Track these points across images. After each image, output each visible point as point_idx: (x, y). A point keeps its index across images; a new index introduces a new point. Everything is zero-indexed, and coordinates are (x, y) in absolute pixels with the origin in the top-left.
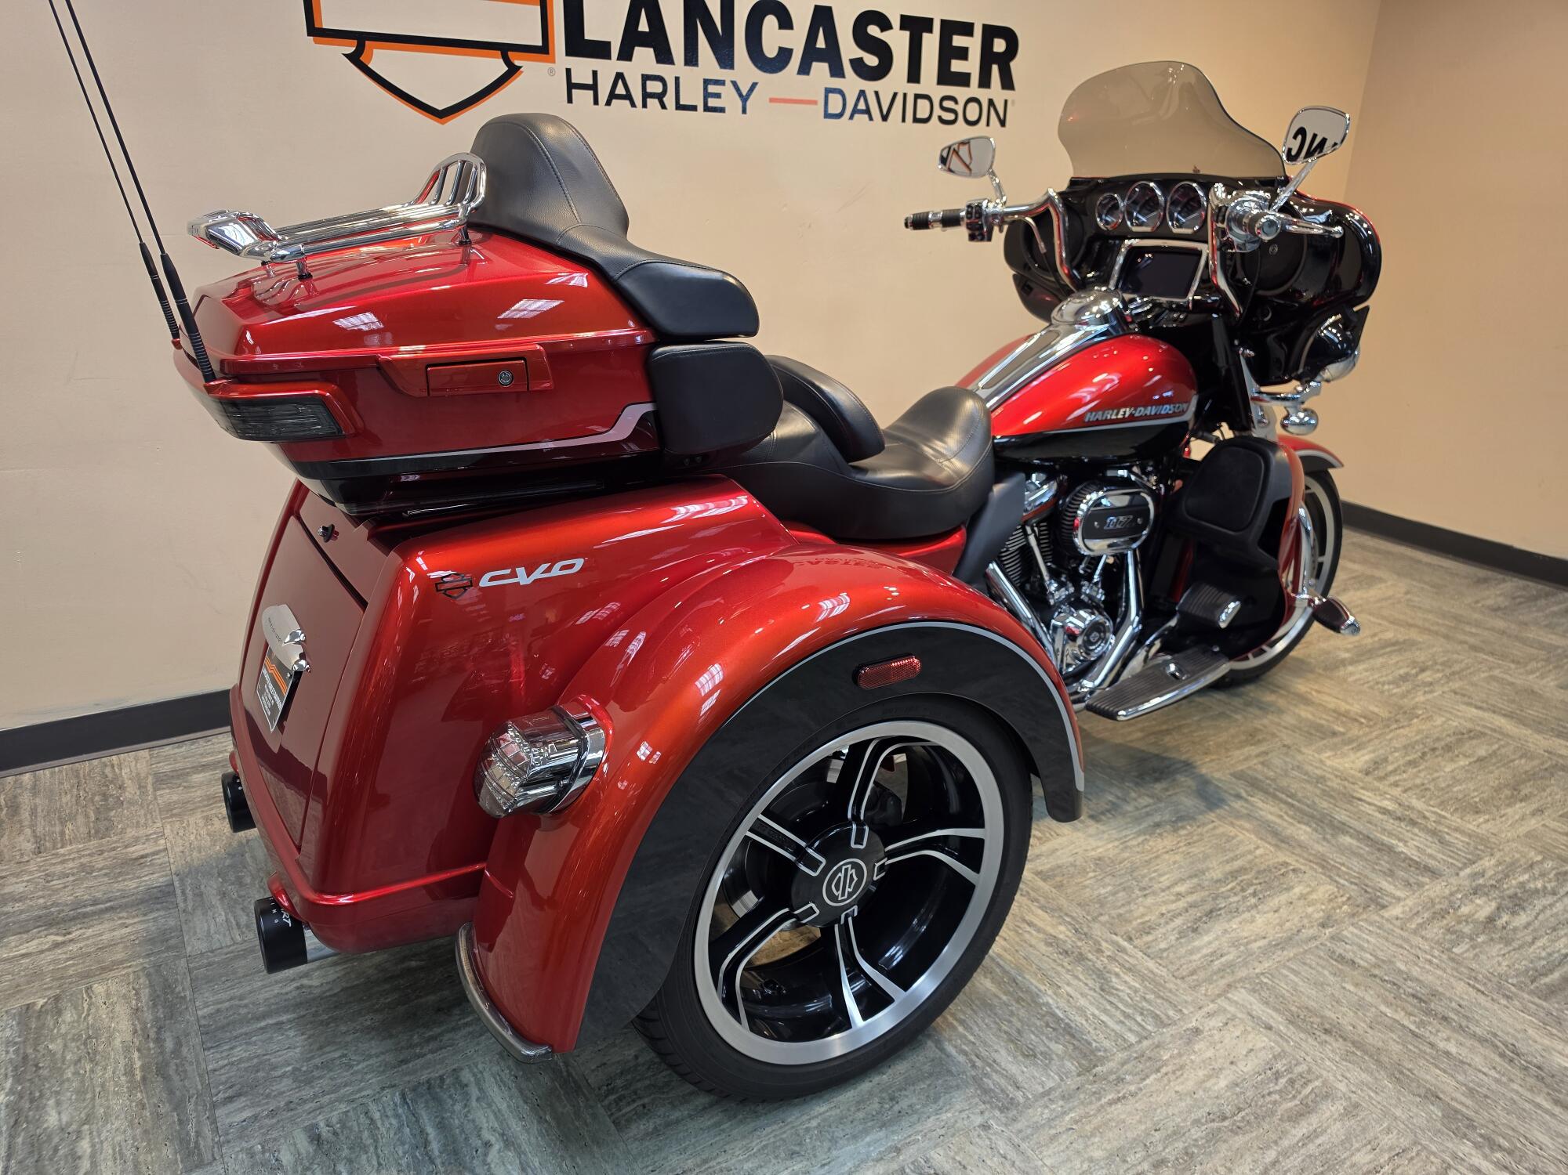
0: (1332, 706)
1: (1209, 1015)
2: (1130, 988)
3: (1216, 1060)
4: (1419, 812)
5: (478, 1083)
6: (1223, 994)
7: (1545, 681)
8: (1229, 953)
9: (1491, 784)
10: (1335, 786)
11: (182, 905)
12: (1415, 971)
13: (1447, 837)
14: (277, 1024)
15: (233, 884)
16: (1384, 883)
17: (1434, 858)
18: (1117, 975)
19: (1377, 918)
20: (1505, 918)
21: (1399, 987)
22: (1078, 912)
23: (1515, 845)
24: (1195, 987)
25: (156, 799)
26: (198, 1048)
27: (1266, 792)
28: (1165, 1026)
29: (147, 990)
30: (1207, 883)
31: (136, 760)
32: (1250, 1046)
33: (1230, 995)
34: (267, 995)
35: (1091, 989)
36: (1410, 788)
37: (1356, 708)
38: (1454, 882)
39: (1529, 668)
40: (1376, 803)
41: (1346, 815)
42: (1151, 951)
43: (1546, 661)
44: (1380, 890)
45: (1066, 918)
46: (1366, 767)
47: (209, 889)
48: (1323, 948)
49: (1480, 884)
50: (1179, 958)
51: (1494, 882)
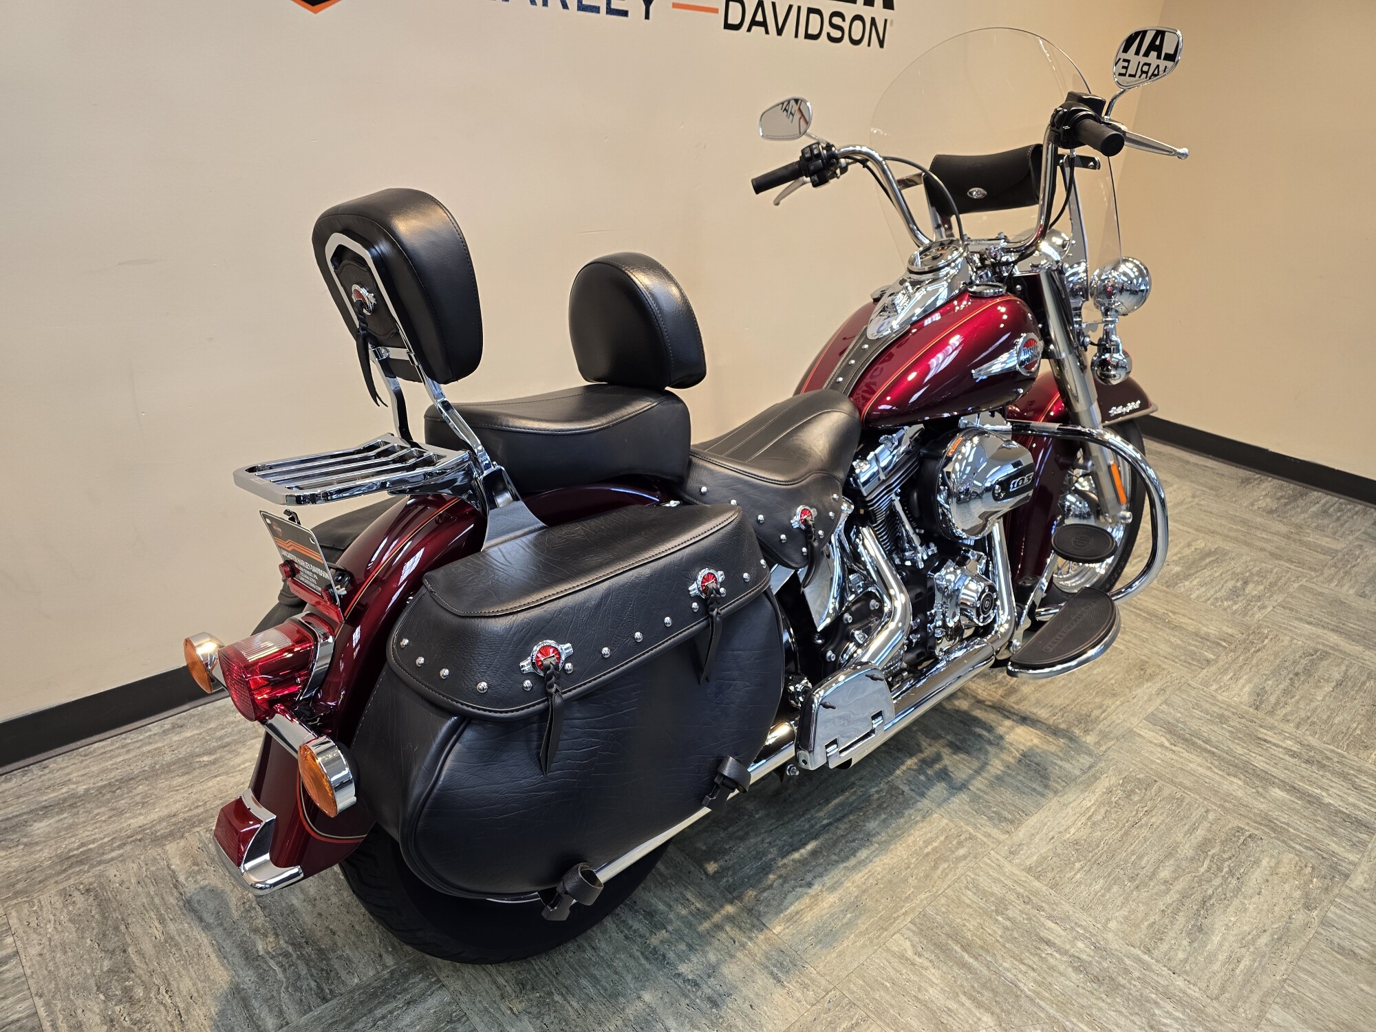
0: (1191, 628)
4: (1321, 752)
7: (1346, 587)
8: (1243, 956)
10: (1239, 726)
13: (1356, 780)
16: (1334, 845)
17: (1360, 810)
19: (1347, 891)
22: (1085, 919)
24: (1233, 1009)
27: (1186, 740)
30: (1184, 863)
36: (1299, 723)
37: (1212, 630)
39: (1326, 575)
40: (1281, 744)
41: (1263, 762)
42: (1173, 964)
43: (1335, 567)
44: (1334, 854)
45: (1078, 930)
46: (1251, 700)
47: (88, 1014)
48: (1319, 937)
50: (1203, 971)
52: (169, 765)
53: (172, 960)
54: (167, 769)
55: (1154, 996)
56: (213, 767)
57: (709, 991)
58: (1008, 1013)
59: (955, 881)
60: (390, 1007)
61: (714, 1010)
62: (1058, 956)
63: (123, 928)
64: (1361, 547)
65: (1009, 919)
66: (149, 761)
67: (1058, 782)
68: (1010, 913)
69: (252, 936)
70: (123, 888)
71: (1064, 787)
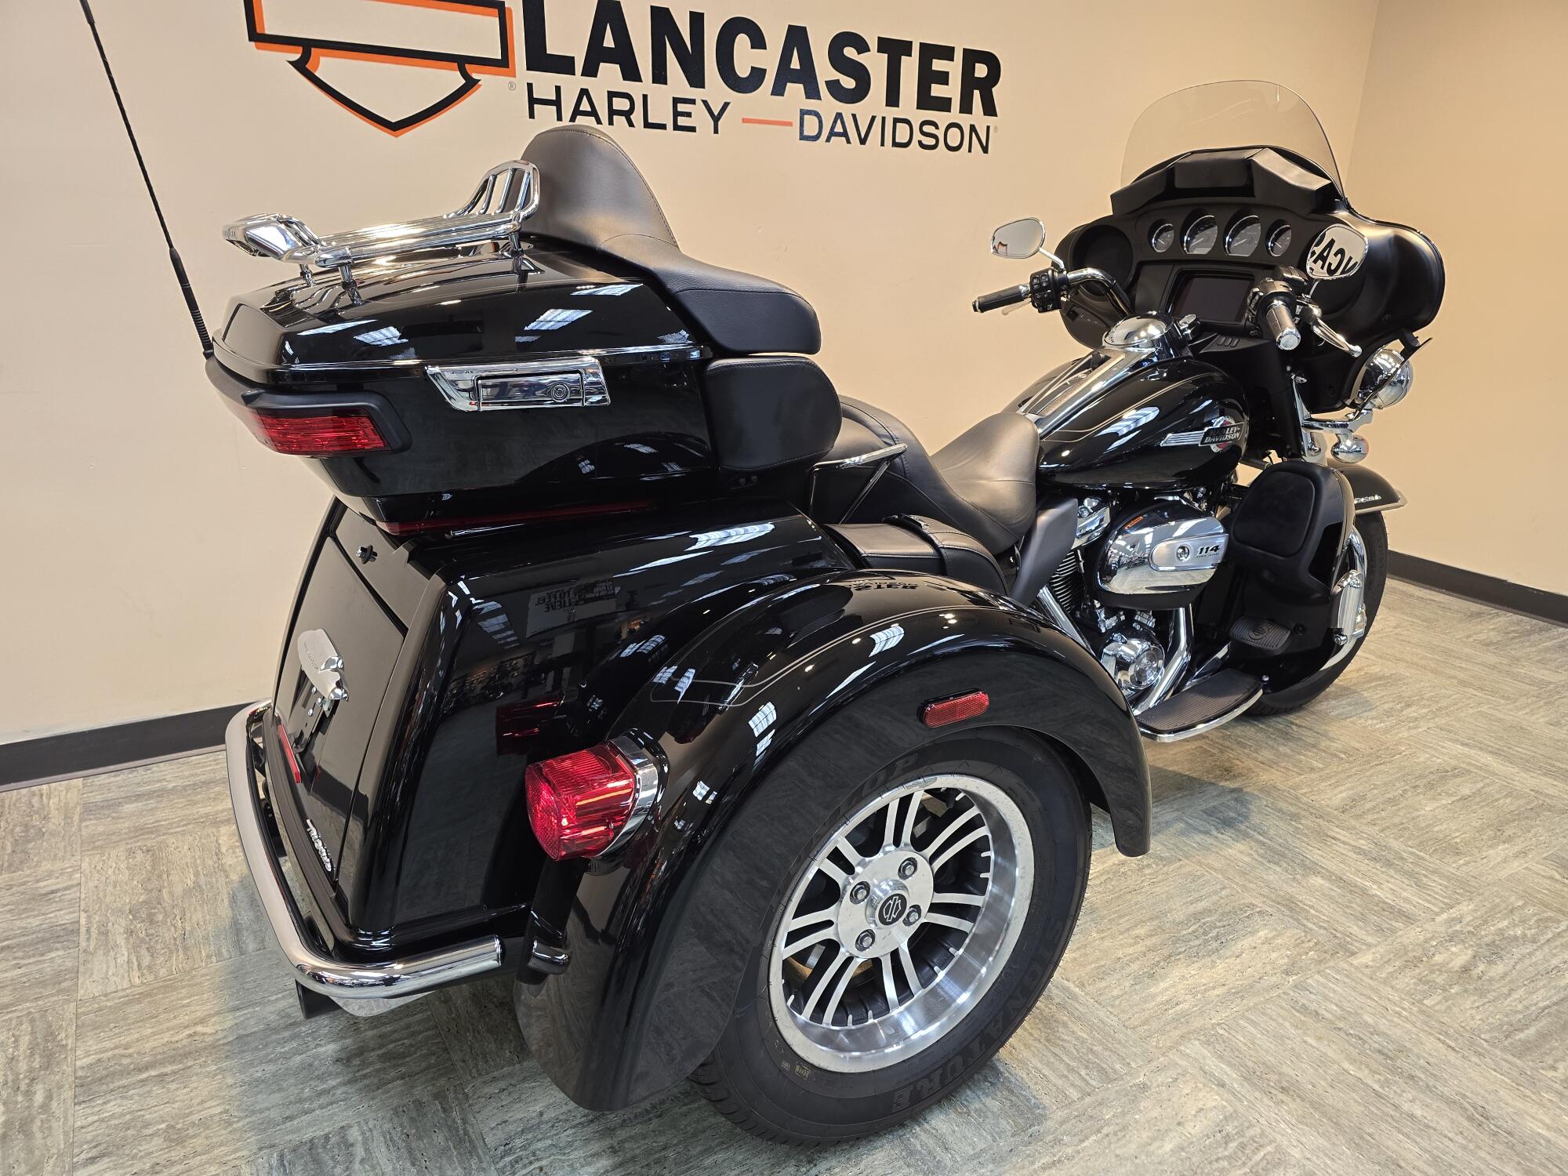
0: (1311, 741)
1: (1159, 1070)
2: (1077, 1039)
3: (1162, 1119)
4: (1396, 852)
5: (365, 1142)
6: (1175, 1046)
7: (1534, 717)
8: (1184, 1002)
9: (1474, 824)
11: (83, 944)
12: (1383, 1024)
14: (158, 1076)
15: (144, 921)
16: (1355, 928)
17: (1410, 902)
18: (1065, 1025)
19: (1345, 966)
20: (1481, 967)
21: (1365, 1042)
23: (1496, 889)
24: (1145, 1039)
25: (80, 830)
26: (70, 1102)
27: (1237, 830)
28: (1110, 1081)
29: (27, 1038)
30: (1168, 925)
31: (67, 791)
32: (1201, 1106)
34: (155, 1043)
36: (1388, 827)
37: (1336, 743)
38: (1430, 929)
39: (1519, 704)
40: (1353, 843)
41: (1319, 855)
42: (1103, 998)
43: (1537, 697)
44: (1350, 935)
46: (1343, 804)
47: (116, 926)
48: (1285, 997)
49: (1457, 931)
50: (1131, 1007)
51: (1471, 929)
53: (193, 900)
63: (165, 876)
70: (176, 852)
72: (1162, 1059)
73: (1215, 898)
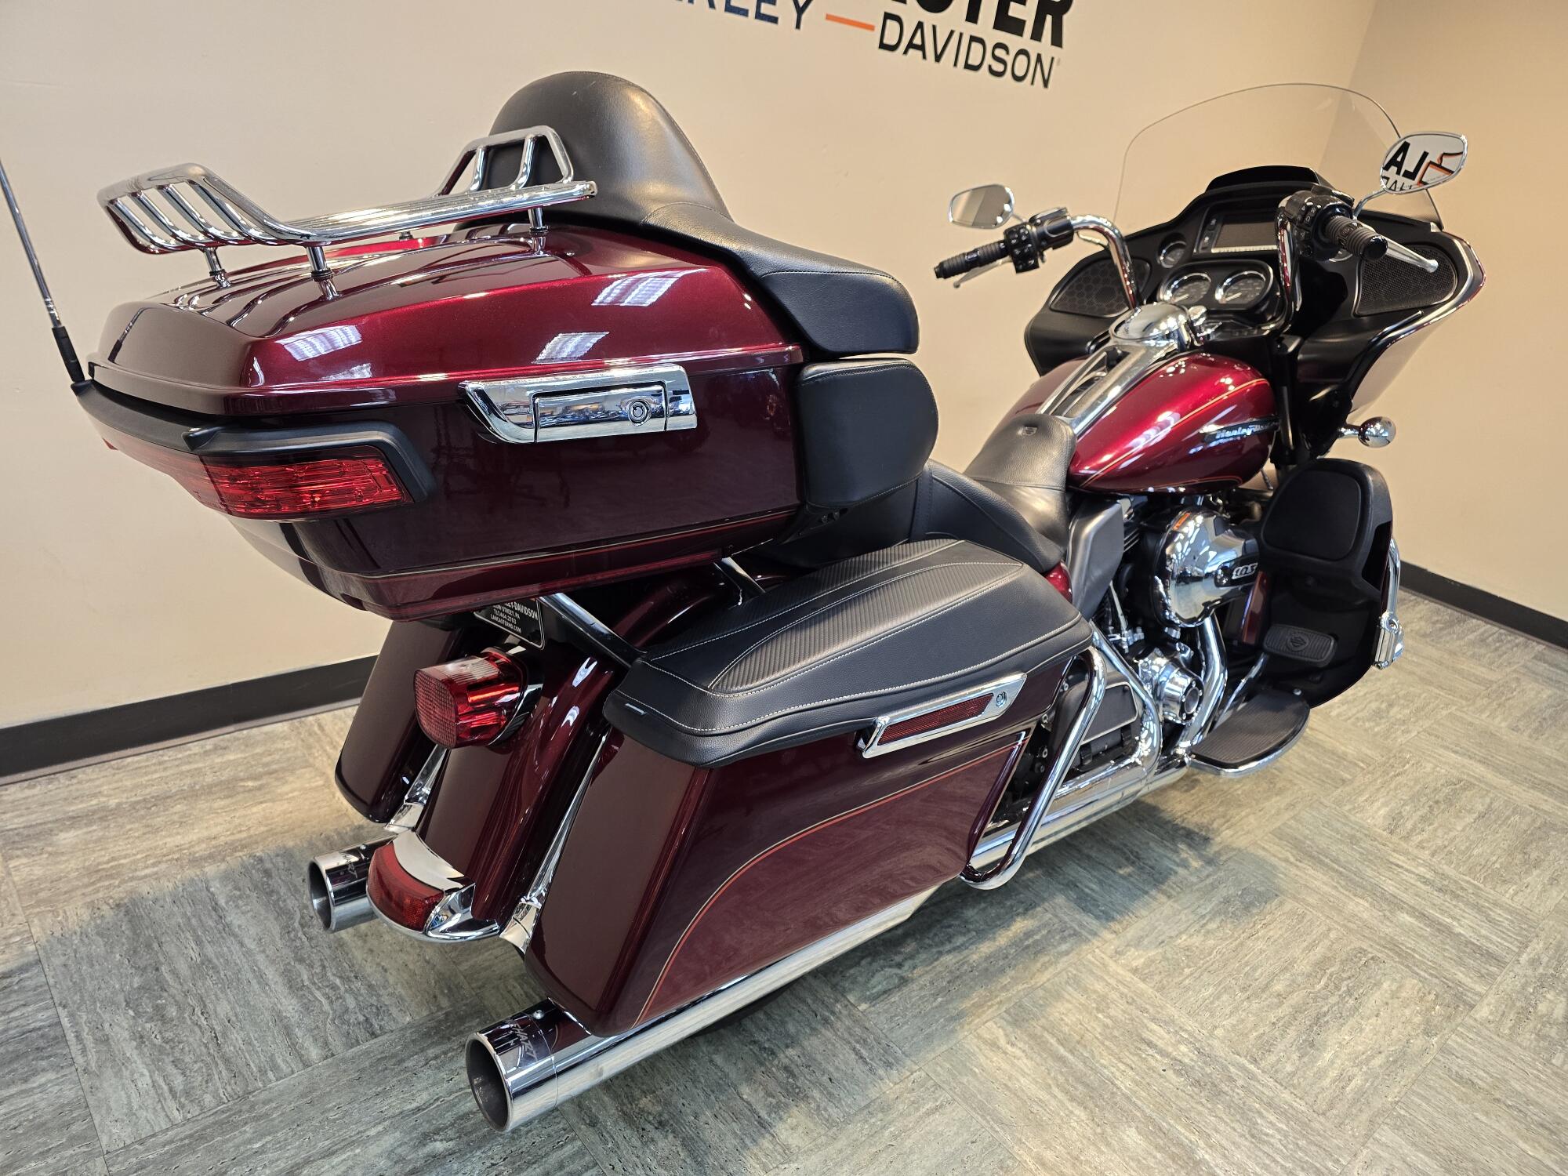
0: (1327, 746)
1: (1368, 1165)
2: (1279, 1130)
4: (1455, 881)
6: (1370, 1134)
7: (1497, 720)
8: (1355, 1075)
9: (1503, 846)
10: (1370, 848)
12: (1531, 1092)
13: (1491, 913)
15: (151, 1019)
16: (1461, 975)
17: (1491, 941)
18: (1259, 1112)
19: (1472, 1022)
21: (1526, 1115)
22: (1191, 1025)
23: (1551, 923)
24: (1340, 1126)
27: (1313, 857)
30: (1300, 978)
33: (1376, 1135)
35: (1242, 1136)
36: (1435, 851)
37: (1350, 750)
38: (1520, 973)
39: (1477, 705)
40: (1414, 870)
41: (1393, 886)
42: (1279, 1076)
43: (1489, 698)
44: (1460, 984)
45: (1183, 1034)
46: (1387, 823)
47: (116, 1028)
48: (1438, 1064)
49: (1542, 974)
50: (1311, 1085)
51: (1551, 971)
52: (210, 786)
53: (209, 982)
54: (209, 790)
55: (1257, 1106)
56: (258, 793)
57: (786, 1061)
58: (1102, 1109)
59: (1055, 975)
60: (444, 1047)
61: (791, 1080)
62: (1158, 1057)
63: (155, 946)
64: (1518, 680)
65: (1109, 1017)
66: (188, 781)
67: (1172, 888)
68: (1112, 1012)
69: (298, 966)
70: (157, 907)
71: (1178, 893)
72: (1365, 1151)
73: (1327, 942)
